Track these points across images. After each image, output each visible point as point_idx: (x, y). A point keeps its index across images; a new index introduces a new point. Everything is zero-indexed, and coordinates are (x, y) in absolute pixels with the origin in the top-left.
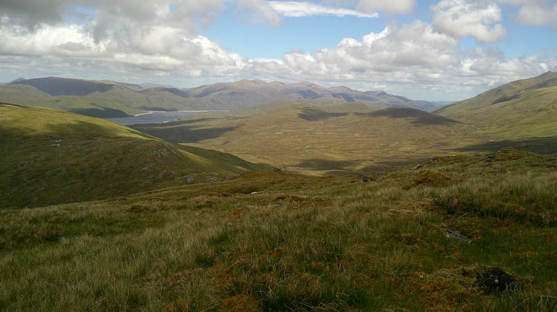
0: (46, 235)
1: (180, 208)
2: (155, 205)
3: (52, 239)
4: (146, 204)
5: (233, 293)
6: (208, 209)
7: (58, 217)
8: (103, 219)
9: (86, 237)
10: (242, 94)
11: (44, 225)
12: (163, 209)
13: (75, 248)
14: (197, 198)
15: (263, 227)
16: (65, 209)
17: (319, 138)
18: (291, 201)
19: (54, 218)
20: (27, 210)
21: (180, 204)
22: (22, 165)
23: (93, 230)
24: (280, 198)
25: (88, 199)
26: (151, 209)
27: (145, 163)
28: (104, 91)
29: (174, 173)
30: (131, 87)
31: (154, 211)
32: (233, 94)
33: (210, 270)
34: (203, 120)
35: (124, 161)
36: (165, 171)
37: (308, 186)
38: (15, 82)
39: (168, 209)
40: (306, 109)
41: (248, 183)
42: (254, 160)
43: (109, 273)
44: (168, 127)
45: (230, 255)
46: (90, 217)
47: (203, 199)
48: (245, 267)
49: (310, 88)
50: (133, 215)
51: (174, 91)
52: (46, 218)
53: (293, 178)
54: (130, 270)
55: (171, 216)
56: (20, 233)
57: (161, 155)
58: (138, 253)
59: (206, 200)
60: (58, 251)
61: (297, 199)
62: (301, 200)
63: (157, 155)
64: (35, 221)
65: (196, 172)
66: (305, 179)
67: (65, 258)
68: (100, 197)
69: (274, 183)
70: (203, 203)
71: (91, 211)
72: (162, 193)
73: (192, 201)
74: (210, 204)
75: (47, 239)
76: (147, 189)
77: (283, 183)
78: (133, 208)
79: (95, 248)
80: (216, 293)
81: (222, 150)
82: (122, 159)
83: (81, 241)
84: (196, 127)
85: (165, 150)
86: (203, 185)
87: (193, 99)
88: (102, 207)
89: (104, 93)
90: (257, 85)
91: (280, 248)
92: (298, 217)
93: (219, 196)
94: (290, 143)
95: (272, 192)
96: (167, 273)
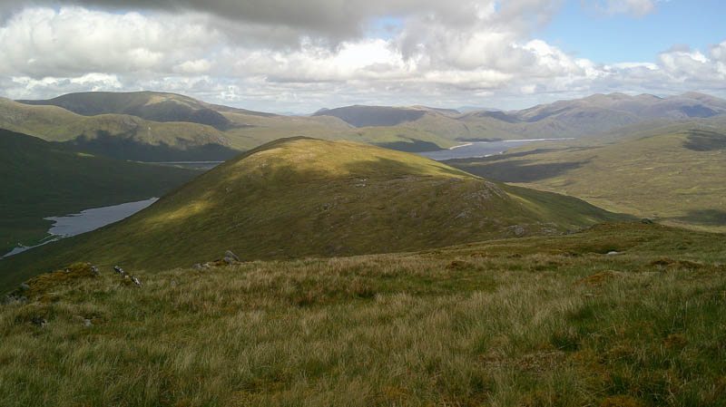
0: (358, 289)
1: (513, 268)
2: (481, 262)
3: (367, 295)
4: (469, 260)
5: (612, 392)
6: (552, 272)
7: (369, 270)
8: (419, 275)
9: (403, 296)
10: (593, 115)
11: (356, 279)
12: (491, 268)
13: (393, 310)
14: (534, 256)
15: (646, 302)
16: (376, 261)
17: (714, 175)
18: (680, 268)
19: (364, 271)
20: (335, 260)
21: (514, 262)
22: (325, 208)
23: (410, 288)
24: (658, 263)
25: (396, 250)
26: (476, 267)
27: (463, 208)
28: (414, 120)
29: (497, 221)
30: (445, 113)
31: (480, 269)
32: (580, 115)
33: (574, 355)
34: (538, 151)
35: (437, 205)
36: (486, 218)
37: (698, 247)
38: (318, 114)
39: (498, 269)
40: (694, 133)
41: (603, 239)
42: (611, 207)
43: (440, 344)
44: (491, 162)
45: (601, 338)
46: (404, 272)
47: (543, 258)
48: (626, 358)
49: (700, 102)
50: (455, 273)
51: (498, 115)
52: (357, 270)
53: (672, 234)
54: (465, 343)
55: (503, 277)
56: (331, 285)
57: (483, 198)
58: (471, 322)
59: (548, 259)
60: (373, 310)
61: (690, 266)
62: (696, 267)
63: (476, 198)
64: (344, 273)
65: (527, 221)
66: (692, 237)
67: (384, 320)
68: (410, 248)
69: (642, 240)
70: (543, 264)
71: (404, 265)
72: (485, 247)
73: (528, 260)
74: (553, 265)
75: (360, 295)
76: (464, 240)
77: (658, 241)
78: (455, 264)
79: (415, 311)
80: (588, 389)
81: (563, 192)
82: (434, 202)
83: (399, 300)
84: (529, 161)
85: (486, 192)
86: (538, 240)
87: (523, 125)
88: (417, 261)
89: (413, 122)
90: (617, 101)
91: (677, 335)
92: (698, 292)
93: (567, 256)
94: (668, 183)
95: (641, 253)
96: (514, 352)
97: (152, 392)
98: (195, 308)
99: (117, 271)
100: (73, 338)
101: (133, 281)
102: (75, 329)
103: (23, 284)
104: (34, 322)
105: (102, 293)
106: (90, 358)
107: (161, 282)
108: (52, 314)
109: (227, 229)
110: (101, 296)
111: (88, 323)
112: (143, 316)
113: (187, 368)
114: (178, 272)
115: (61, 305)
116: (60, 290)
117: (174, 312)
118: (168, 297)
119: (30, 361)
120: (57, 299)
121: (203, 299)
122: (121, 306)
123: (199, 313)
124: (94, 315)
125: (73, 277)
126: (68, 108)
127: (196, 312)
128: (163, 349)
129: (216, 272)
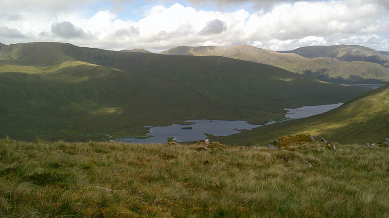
97: (351, 211)
98: (369, 169)
99: (323, 140)
100: (304, 172)
101: (333, 147)
102: (305, 167)
103: (276, 140)
104: (285, 159)
105: (316, 151)
106: (315, 184)
107: (348, 150)
108: (293, 157)
109: (383, 125)
110: (316, 152)
111: (310, 165)
112: (339, 167)
113: (369, 203)
114: (356, 146)
115: (297, 153)
116: (294, 146)
117: (356, 168)
118: (353, 160)
119: (286, 179)
120: (293, 150)
121: (374, 165)
122: (327, 160)
123: (372, 172)
124: (313, 161)
125: (300, 140)
126: (300, 55)
127: (370, 171)
128: (354, 188)
129: (380, 150)
